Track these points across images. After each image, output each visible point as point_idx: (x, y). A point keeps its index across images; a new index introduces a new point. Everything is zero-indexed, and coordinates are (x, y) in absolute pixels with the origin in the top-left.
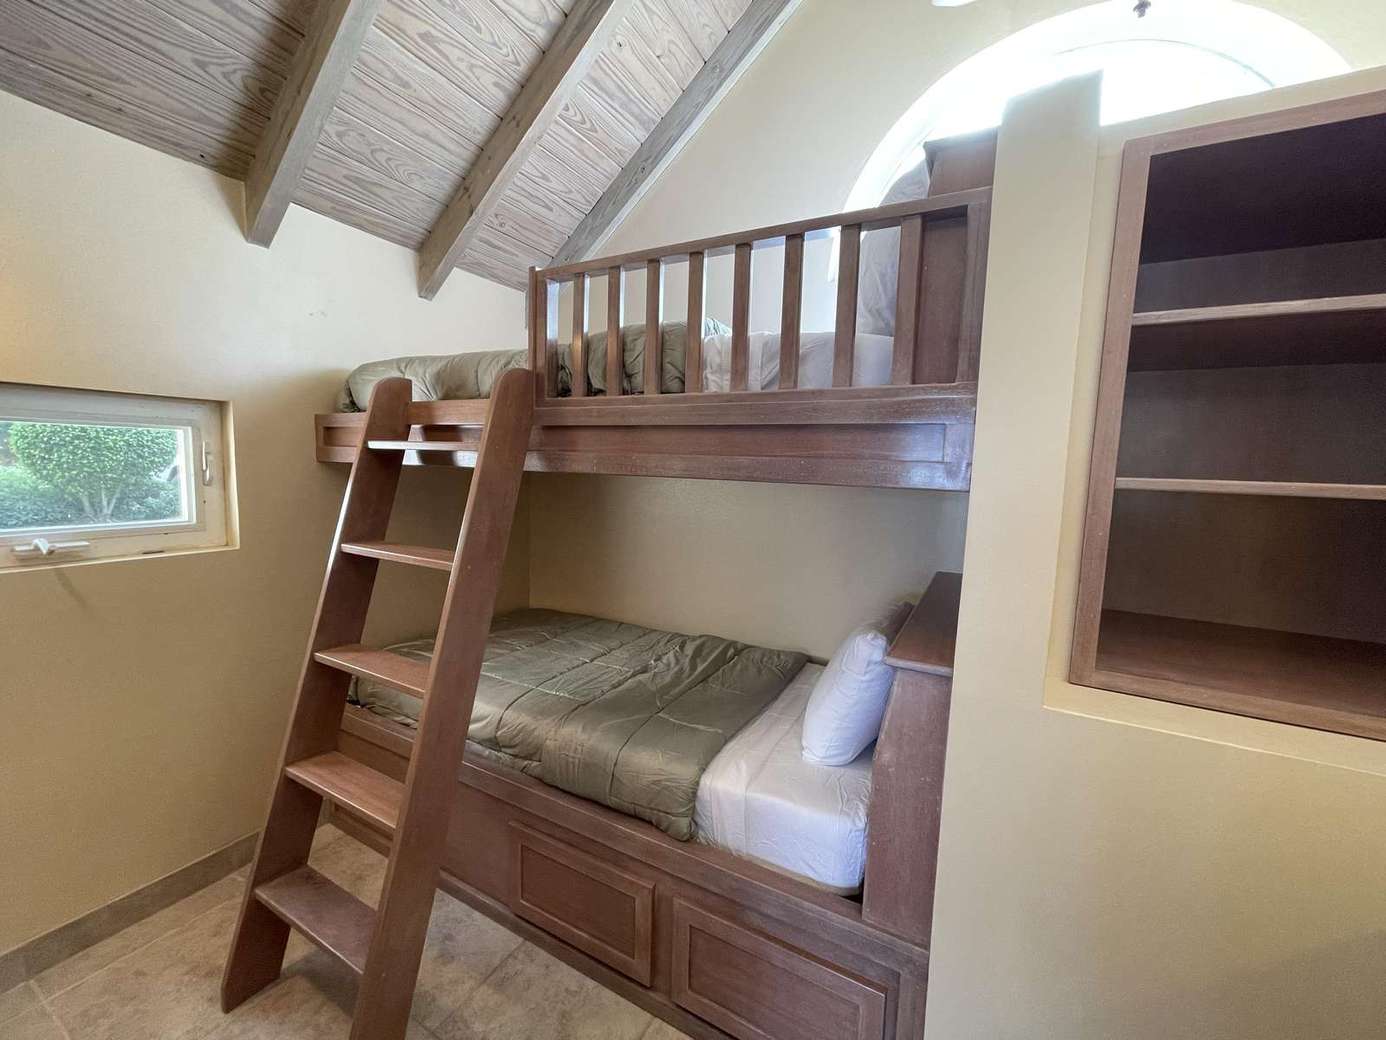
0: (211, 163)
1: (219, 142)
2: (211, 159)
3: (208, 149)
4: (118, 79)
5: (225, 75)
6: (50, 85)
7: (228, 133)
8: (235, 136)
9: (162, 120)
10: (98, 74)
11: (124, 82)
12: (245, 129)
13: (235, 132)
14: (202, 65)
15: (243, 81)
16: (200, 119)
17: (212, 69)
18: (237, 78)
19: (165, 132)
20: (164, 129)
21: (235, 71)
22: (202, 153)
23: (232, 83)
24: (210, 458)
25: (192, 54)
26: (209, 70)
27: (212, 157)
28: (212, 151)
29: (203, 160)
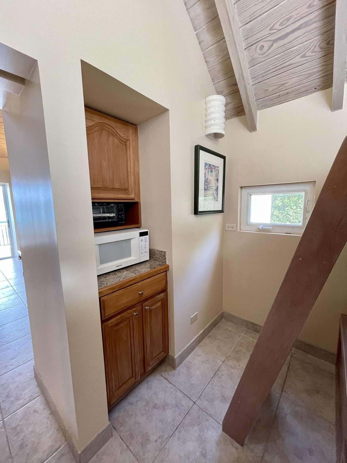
0: (319, 88)
2: (318, 87)
4: (283, 84)
5: (312, 52)
6: (272, 100)
7: (321, 72)
8: (324, 71)
9: (299, 86)
10: (280, 87)
11: (286, 83)
12: (326, 65)
14: (304, 56)
15: (320, 47)
16: (310, 75)
17: (307, 54)
18: (317, 49)
19: (302, 89)
20: (300, 89)
21: (315, 47)
22: (315, 88)
23: (316, 52)
24: (309, 202)
25: (299, 56)
26: (306, 56)
27: (319, 86)
28: (318, 84)
29: (316, 89)
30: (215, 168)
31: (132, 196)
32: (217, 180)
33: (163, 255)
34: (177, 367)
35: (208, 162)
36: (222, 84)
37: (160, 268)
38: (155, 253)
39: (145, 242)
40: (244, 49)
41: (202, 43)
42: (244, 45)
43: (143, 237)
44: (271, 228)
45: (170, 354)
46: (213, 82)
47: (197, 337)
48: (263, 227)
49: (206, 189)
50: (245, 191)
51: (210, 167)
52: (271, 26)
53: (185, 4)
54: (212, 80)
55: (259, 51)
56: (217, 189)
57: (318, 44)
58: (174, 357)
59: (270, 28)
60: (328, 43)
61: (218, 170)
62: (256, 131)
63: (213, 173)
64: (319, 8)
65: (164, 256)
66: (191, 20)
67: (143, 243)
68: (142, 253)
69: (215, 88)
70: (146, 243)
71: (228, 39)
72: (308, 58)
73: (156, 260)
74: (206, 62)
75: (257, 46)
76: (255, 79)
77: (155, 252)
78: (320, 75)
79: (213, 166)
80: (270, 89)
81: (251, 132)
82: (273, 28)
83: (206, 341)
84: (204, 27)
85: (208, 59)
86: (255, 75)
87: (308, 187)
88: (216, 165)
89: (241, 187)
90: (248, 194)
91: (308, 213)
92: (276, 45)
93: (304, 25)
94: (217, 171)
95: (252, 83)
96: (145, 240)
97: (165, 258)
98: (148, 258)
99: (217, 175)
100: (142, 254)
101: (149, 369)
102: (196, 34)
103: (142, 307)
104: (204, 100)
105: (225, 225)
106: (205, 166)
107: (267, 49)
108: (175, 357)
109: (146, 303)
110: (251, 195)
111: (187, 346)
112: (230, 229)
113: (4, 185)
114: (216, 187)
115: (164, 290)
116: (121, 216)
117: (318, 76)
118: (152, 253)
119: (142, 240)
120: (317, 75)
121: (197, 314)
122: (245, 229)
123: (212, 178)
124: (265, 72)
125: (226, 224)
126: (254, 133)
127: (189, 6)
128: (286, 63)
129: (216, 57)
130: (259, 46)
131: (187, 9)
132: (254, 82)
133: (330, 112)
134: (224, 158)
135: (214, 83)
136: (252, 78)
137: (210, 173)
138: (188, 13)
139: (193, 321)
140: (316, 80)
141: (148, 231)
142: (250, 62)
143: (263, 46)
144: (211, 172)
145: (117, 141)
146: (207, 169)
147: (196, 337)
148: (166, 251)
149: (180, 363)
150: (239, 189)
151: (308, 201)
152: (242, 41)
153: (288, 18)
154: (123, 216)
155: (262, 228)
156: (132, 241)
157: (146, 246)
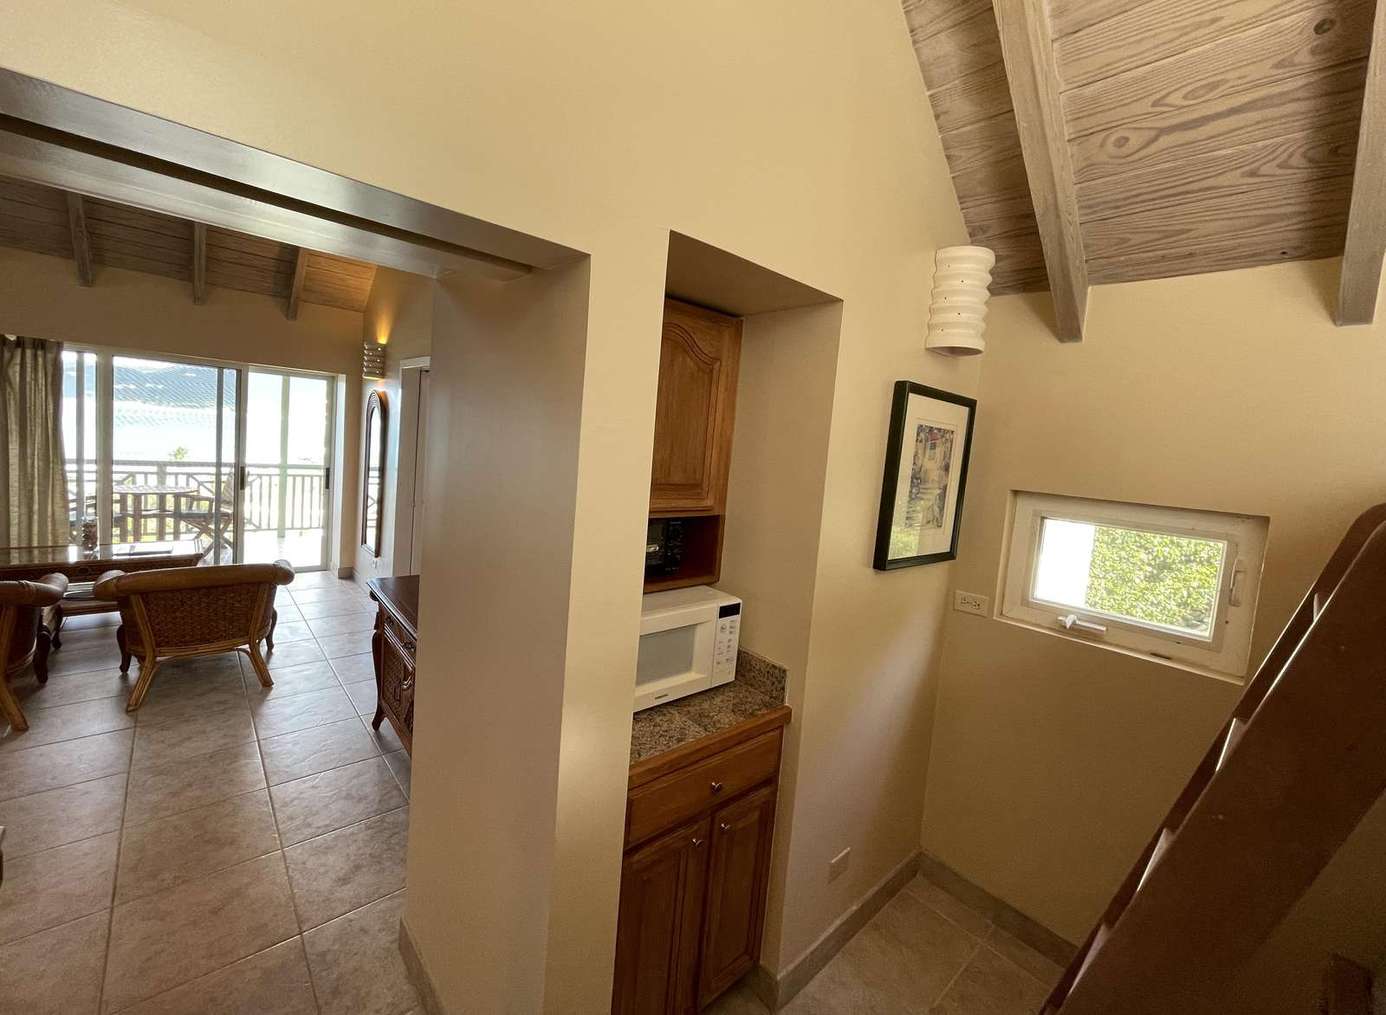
0: (1296, 255)
1: (1296, 230)
2: (1292, 252)
3: (1286, 244)
4: (1183, 232)
5: (1282, 166)
7: (1304, 217)
9: (1229, 243)
10: (1167, 237)
11: (1189, 230)
13: (1312, 212)
14: (1253, 174)
15: (1305, 157)
16: (1268, 220)
17: (1264, 170)
18: (1296, 160)
19: (1239, 251)
20: (1235, 248)
21: (1290, 156)
22: (1284, 253)
23: (1291, 168)
24: (1240, 577)
25: (1239, 171)
26: (1260, 173)
27: (1295, 248)
28: (1295, 243)
29: (1284, 256)
30: (943, 436)
31: (709, 502)
32: (947, 468)
33: (777, 676)
34: (782, 1007)
35: (924, 423)
36: (988, 209)
37: (767, 718)
38: (751, 665)
39: (731, 633)
40: (1067, 138)
41: (942, 117)
42: (1068, 131)
43: (728, 620)
44: (1104, 629)
45: (761, 962)
46: (961, 203)
47: (843, 924)
48: (1078, 622)
49: (913, 496)
50: (1025, 507)
51: (931, 436)
52: (1158, 96)
53: (912, 31)
54: (959, 198)
55: (1110, 148)
56: (943, 496)
57: (1302, 150)
58: (775, 976)
59: (1155, 102)
60: (1334, 151)
61: (952, 442)
62: (1076, 341)
63: (938, 450)
64: (1308, 70)
65: (780, 682)
66: (922, 64)
67: (726, 636)
68: (719, 663)
69: (965, 217)
70: (731, 636)
71: (1025, 125)
72: (1265, 179)
73: (752, 685)
74: (948, 157)
75: (1108, 135)
76: (1089, 211)
77: (753, 663)
78: (1300, 222)
79: (939, 430)
80: (1136, 239)
81: (1061, 340)
82: (1161, 103)
83: (864, 939)
84: (957, 82)
85: (952, 152)
86: (1090, 202)
87: (1241, 530)
88: (948, 428)
89: (1016, 493)
90: (1035, 514)
91: (1234, 605)
92: (1165, 141)
93: (1260, 104)
94: (949, 445)
95: (1078, 220)
96: (731, 627)
97: (783, 689)
98: (731, 678)
99: (947, 456)
100: (720, 666)
101: (707, 1000)
102: (931, 96)
103: (713, 820)
104: (933, 253)
105: (954, 593)
106: (918, 435)
107: (1139, 147)
108: (779, 978)
109: (724, 813)
110: (1043, 518)
111: (812, 948)
112: (968, 608)
113: (333, 377)
114: (942, 485)
115: (771, 781)
116: (672, 550)
117: (1296, 224)
118: (745, 663)
119: (722, 628)
120: (1294, 221)
121: (848, 853)
122: (1015, 616)
123: (932, 466)
124: (1125, 199)
125: (958, 591)
126: (1070, 347)
127: (920, 36)
128: (1193, 185)
129: (978, 151)
130: (1113, 138)
131: (915, 42)
132: (1087, 217)
133: (1329, 325)
134: (971, 404)
135: (964, 205)
136: (1080, 208)
137: (928, 451)
138: (916, 50)
139: (836, 872)
140: (1287, 232)
141: (739, 604)
142: (1079, 172)
143: (1127, 139)
144: (931, 449)
145: (692, 364)
146: (921, 441)
147: (838, 922)
148: (786, 667)
149: (790, 998)
150: (1009, 497)
151: (1236, 572)
152: (1064, 121)
153: (1213, 82)
154: (676, 551)
155: (1074, 623)
156: (699, 630)
157: (731, 643)
